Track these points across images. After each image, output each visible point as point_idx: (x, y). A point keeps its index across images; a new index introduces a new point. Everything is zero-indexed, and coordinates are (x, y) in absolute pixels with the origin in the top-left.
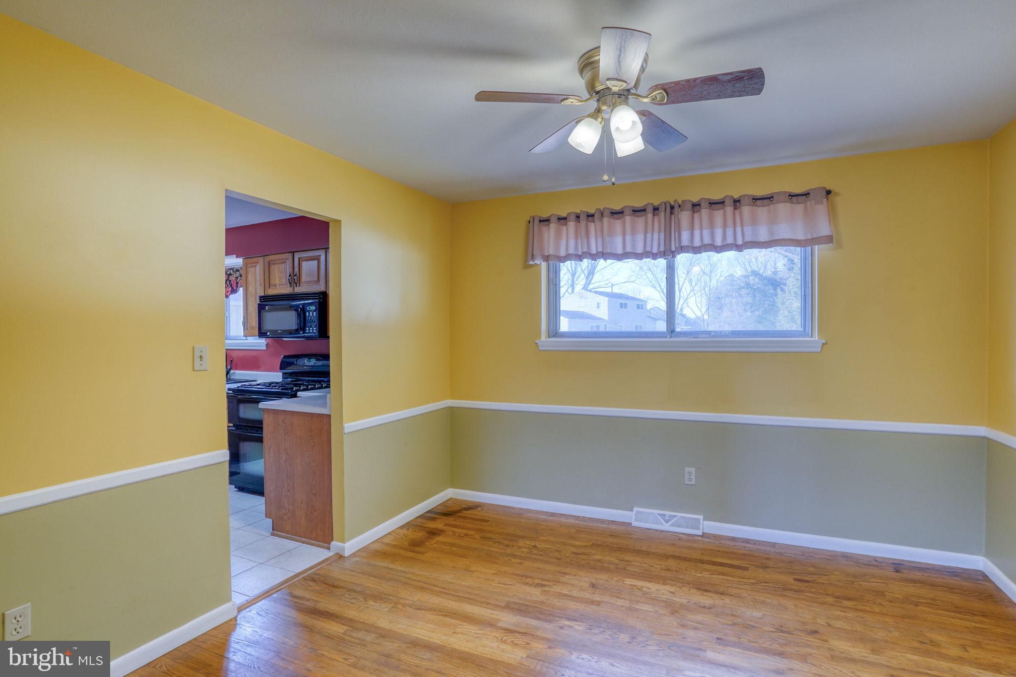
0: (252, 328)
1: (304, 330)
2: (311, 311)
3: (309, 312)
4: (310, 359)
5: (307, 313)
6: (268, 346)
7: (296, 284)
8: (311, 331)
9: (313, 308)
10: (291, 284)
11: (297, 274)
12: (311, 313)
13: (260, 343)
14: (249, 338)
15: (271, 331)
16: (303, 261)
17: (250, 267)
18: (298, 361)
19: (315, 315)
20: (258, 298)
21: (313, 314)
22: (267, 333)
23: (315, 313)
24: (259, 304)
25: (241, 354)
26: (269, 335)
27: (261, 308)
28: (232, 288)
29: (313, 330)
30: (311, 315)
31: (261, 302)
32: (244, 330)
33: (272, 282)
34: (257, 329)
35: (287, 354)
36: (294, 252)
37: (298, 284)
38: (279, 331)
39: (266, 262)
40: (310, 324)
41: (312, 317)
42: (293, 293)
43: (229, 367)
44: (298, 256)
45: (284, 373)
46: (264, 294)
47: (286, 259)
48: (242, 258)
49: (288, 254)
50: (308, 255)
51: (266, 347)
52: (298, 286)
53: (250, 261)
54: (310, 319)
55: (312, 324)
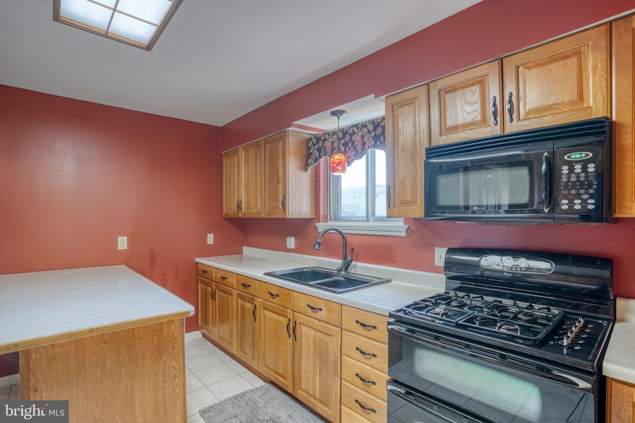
0: (405, 203)
2: (577, 162)
3: (570, 164)
5: (565, 168)
6: (409, 231)
8: (578, 207)
9: (582, 155)
10: (495, 119)
11: (514, 98)
12: (578, 167)
16: (528, 68)
17: (405, 106)
19: (591, 170)
21: (584, 168)
23: (592, 165)
24: (426, 164)
28: (357, 151)
29: (584, 203)
30: (578, 171)
31: (429, 158)
33: (448, 124)
36: (502, 59)
37: (514, 117)
39: (434, 93)
41: (582, 175)
42: (502, 134)
43: (350, 258)
44: (515, 63)
45: (449, 277)
46: (430, 145)
47: (483, 75)
48: (383, 97)
49: (488, 65)
50: (543, 54)
51: (406, 233)
52: (515, 120)
53: (400, 98)
54: (573, 179)
55: (572, 191)
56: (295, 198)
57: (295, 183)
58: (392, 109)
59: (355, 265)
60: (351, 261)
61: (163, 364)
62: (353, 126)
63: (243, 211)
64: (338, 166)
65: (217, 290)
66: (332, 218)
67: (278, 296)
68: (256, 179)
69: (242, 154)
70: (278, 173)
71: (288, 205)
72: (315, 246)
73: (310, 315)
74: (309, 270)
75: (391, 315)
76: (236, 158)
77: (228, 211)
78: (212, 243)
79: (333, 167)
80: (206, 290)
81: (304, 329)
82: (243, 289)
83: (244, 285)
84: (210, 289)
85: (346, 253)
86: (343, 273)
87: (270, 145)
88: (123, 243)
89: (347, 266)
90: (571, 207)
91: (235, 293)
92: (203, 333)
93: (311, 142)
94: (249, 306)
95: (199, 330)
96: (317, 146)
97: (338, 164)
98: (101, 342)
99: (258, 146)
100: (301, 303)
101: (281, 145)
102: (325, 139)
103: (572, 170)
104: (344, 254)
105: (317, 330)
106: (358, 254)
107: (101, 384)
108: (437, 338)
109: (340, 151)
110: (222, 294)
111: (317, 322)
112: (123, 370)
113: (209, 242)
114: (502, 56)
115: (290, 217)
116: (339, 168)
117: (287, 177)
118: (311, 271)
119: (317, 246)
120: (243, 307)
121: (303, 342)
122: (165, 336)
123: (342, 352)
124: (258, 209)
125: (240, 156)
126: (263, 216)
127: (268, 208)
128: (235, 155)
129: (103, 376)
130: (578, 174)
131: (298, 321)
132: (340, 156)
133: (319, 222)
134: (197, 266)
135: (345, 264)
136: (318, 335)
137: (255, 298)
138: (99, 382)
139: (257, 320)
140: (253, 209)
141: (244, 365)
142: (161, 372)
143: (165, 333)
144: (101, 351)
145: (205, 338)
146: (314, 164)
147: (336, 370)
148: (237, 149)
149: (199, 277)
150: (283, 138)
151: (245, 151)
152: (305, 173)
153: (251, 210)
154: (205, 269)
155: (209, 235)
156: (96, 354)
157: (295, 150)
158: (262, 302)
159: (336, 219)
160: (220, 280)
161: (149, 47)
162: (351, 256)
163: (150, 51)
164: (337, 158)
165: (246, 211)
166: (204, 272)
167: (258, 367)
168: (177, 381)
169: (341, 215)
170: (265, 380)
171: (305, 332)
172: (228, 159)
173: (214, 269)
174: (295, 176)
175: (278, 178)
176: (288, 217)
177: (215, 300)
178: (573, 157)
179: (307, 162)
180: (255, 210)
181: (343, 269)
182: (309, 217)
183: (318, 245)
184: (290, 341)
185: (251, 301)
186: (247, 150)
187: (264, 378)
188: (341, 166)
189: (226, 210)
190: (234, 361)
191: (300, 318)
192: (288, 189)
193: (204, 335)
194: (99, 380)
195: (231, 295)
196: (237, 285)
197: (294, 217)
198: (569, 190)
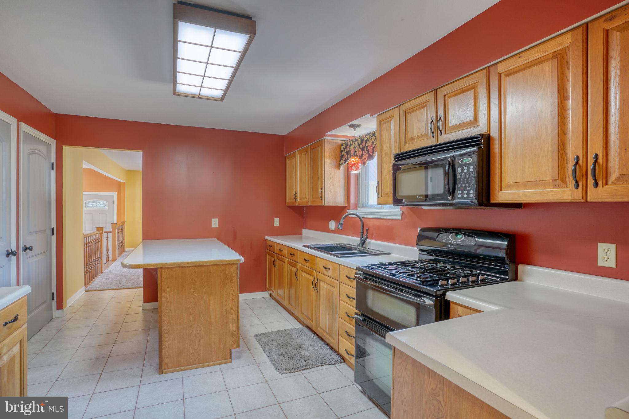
0: (387, 194)
1: (452, 192)
2: (465, 165)
3: (462, 166)
4: (457, 234)
5: (459, 169)
6: (403, 215)
7: (441, 131)
8: (465, 196)
9: (468, 160)
10: (433, 133)
11: (442, 118)
12: (465, 168)
13: (395, 212)
14: (384, 206)
15: (407, 197)
16: (450, 97)
17: (385, 123)
18: (440, 236)
19: (472, 170)
20: (393, 156)
21: (468, 169)
22: (402, 200)
23: (472, 167)
24: (394, 165)
25: (377, 223)
26: (404, 203)
27: (396, 169)
28: (369, 154)
29: (468, 193)
30: (466, 171)
31: (396, 161)
32: (378, 197)
33: (409, 136)
34: (392, 195)
35: (425, 226)
36: (436, 89)
37: (443, 132)
38: (418, 197)
39: (402, 113)
40: (463, 185)
41: (467, 174)
42: (437, 144)
43: (365, 236)
44: (443, 93)
45: (421, 250)
46: (400, 151)
47: (427, 101)
48: (376, 115)
49: (429, 94)
50: (456, 88)
51: (402, 217)
52: (443, 134)
53: (384, 116)
54: (463, 177)
55: (467, 184)
56: (330, 191)
57: (330, 178)
58: (380, 124)
59: (370, 242)
60: (366, 239)
61: (226, 291)
62: (367, 135)
63: (298, 200)
64: (353, 166)
65: (277, 260)
66: (360, 206)
67: (309, 261)
68: (305, 177)
69: (298, 156)
70: (318, 171)
71: (324, 196)
72: (338, 226)
73: (324, 273)
74: (338, 246)
75: (358, 269)
76: (294, 160)
77: (290, 201)
78: (278, 225)
79: (350, 167)
80: (271, 260)
81: (322, 284)
82: (290, 257)
83: (291, 254)
84: (273, 259)
85: (363, 233)
86: (360, 248)
87: (314, 150)
88: (215, 223)
89: (363, 243)
90: (468, 196)
91: (287, 261)
92: (270, 294)
93: (342, 147)
94: (294, 269)
95: (267, 291)
96: (346, 150)
97: (353, 165)
98: (193, 272)
99: (306, 150)
100: (320, 265)
101: (320, 149)
102: (351, 145)
103: (462, 170)
104: (362, 233)
105: (328, 284)
106: (372, 234)
107: (193, 295)
108: (402, 291)
109: (356, 155)
110: (280, 262)
111: (328, 278)
112: (204, 290)
113: (275, 225)
114: (436, 88)
115: (325, 205)
116: (354, 168)
117: (323, 174)
118: (340, 247)
119: (339, 227)
120: (291, 270)
121: (321, 293)
122: (227, 274)
123: (340, 298)
124: (306, 198)
125: (296, 158)
126: (310, 204)
127: (313, 198)
128: (293, 158)
129: (194, 291)
130: (465, 173)
131: (319, 278)
132: (355, 159)
133: (350, 209)
134: (266, 242)
135: (362, 241)
136: (329, 287)
137: (297, 264)
138: (192, 293)
139: (298, 280)
140: (304, 199)
141: (292, 316)
142: (224, 295)
143: (227, 272)
144: (193, 276)
145: (271, 297)
146: (345, 163)
147: (336, 311)
148: (295, 153)
149: (267, 250)
150: (320, 144)
151: (299, 154)
152: (338, 171)
153: (303, 200)
154: (270, 244)
155: (275, 219)
156: (191, 278)
157: (330, 154)
158: (301, 266)
159: (363, 207)
160: (278, 252)
161: (222, 99)
162: (366, 235)
163: (222, 101)
164: (353, 161)
165: (300, 200)
166: (270, 246)
167: (298, 315)
168: (234, 302)
169: (369, 204)
170: (304, 324)
171: (323, 286)
172: (289, 160)
173: (275, 244)
174: (330, 174)
175: (318, 175)
176: (324, 205)
177: (276, 267)
178: (464, 161)
179: (340, 162)
180: (305, 200)
181: (361, 245)
182: (342, 205)
183: (341, 225)
184: (314, 292)
185: (295, 266)
186: (300, 153)
187: (303, 324)
188: (355, 167)
189: (288, 200)
190: (286, 313)
191: (320, 276)
192: (324, 184)
193: (271, 295)
194: (192, 292)
195: (285, 262)
196: (288, 255)
197: (329, 205)
198: (465, 184)
